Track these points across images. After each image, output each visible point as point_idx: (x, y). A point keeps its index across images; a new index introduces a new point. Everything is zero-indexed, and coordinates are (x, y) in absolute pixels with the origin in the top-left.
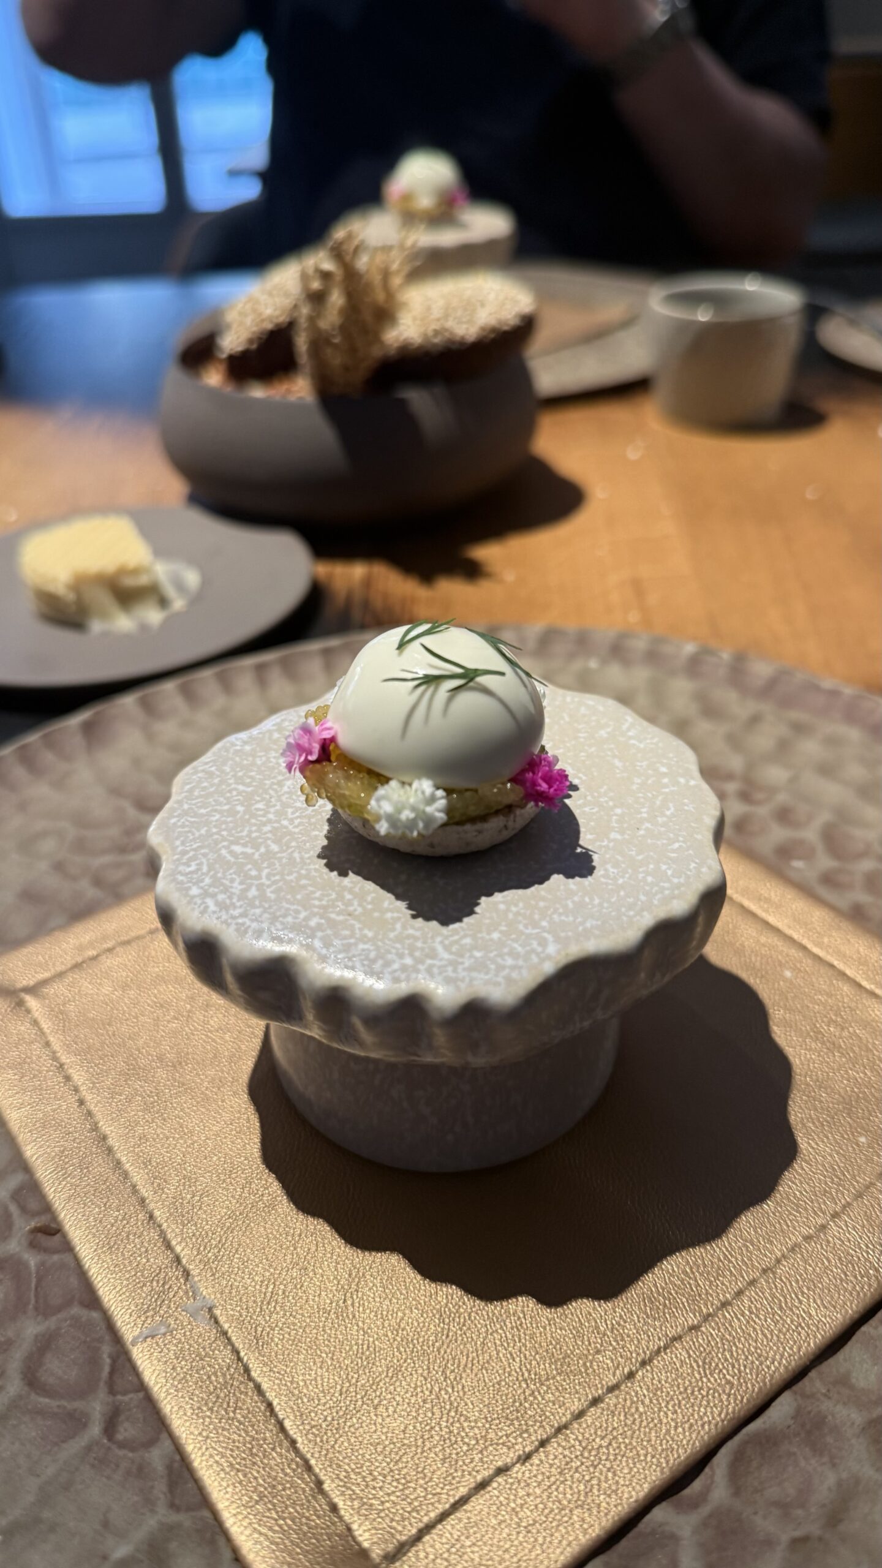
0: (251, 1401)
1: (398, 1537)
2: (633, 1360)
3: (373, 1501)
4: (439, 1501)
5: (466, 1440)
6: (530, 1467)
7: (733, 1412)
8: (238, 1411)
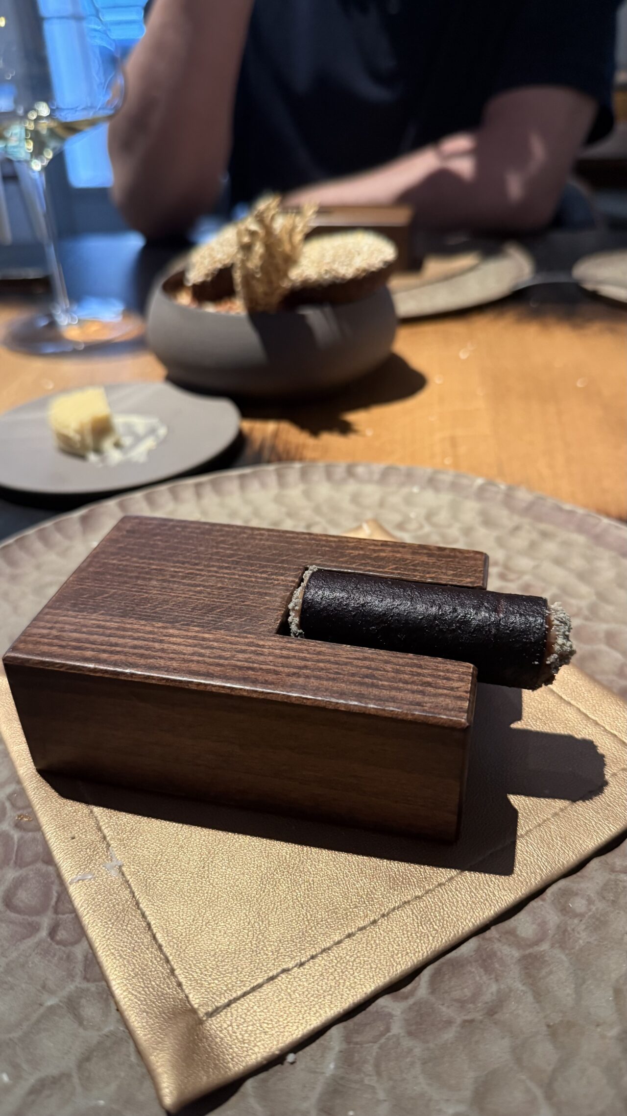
0: (138, 921)
1: (216, 1004)
2: (377, 913)
3: (203, 982)
4: (244, 986)
5: (266, 952)
6: (303, 970)
7: (435, 947)
8: (129, 926)
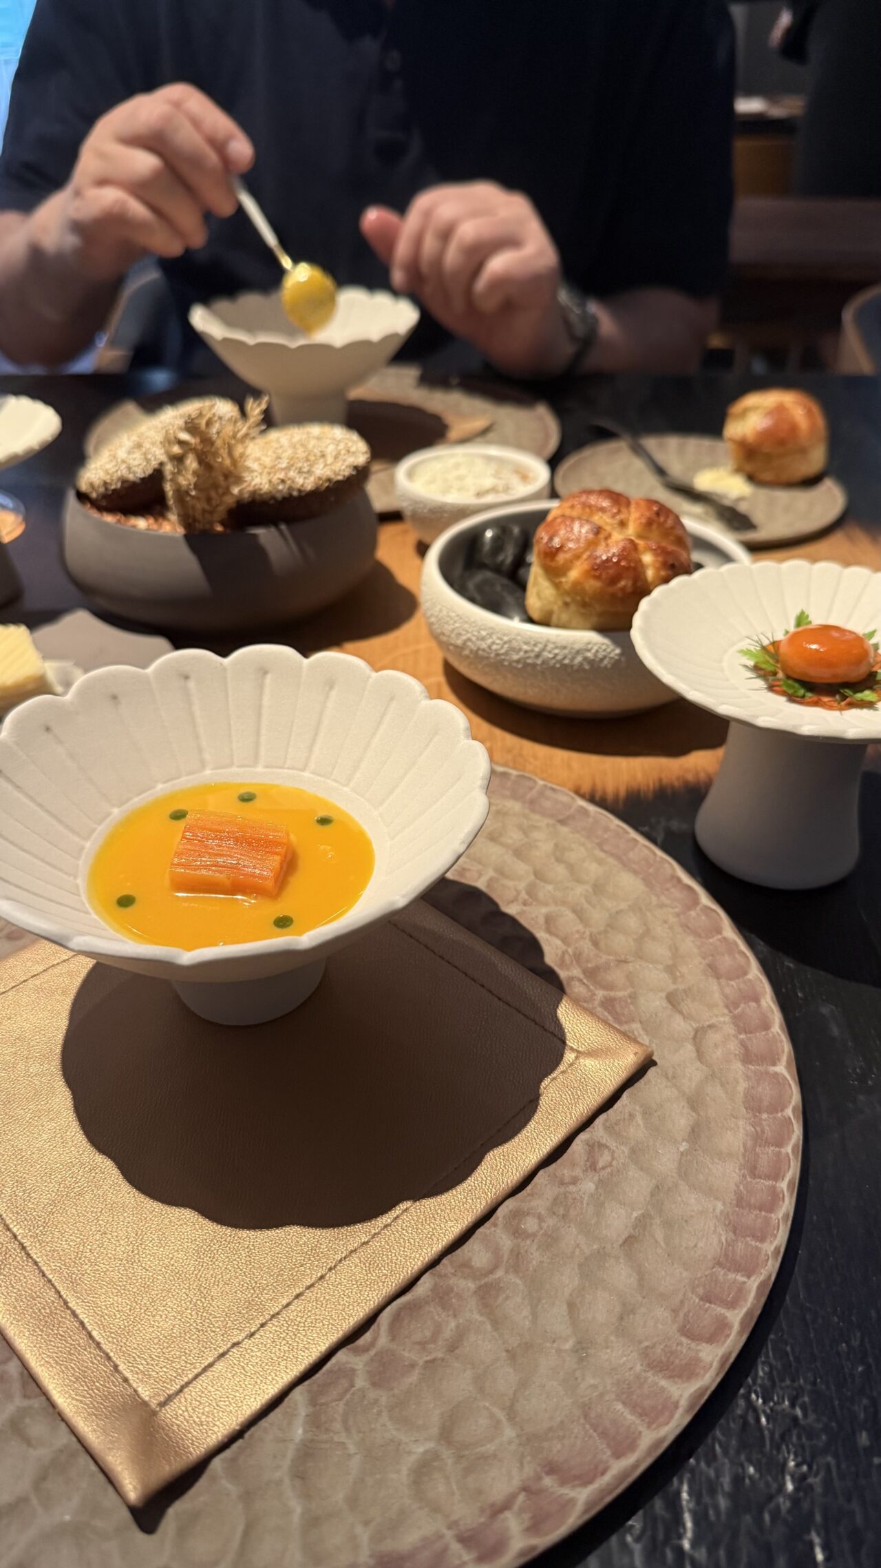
0: (70, 1323)
1: (168, 1392)
2: (324, 1268)
3: (151, 1373)
4: (195, 1368)
5: (213, 1329)
6: (254, 1340)
7: (386, 1293)
8: (61, 1329)
